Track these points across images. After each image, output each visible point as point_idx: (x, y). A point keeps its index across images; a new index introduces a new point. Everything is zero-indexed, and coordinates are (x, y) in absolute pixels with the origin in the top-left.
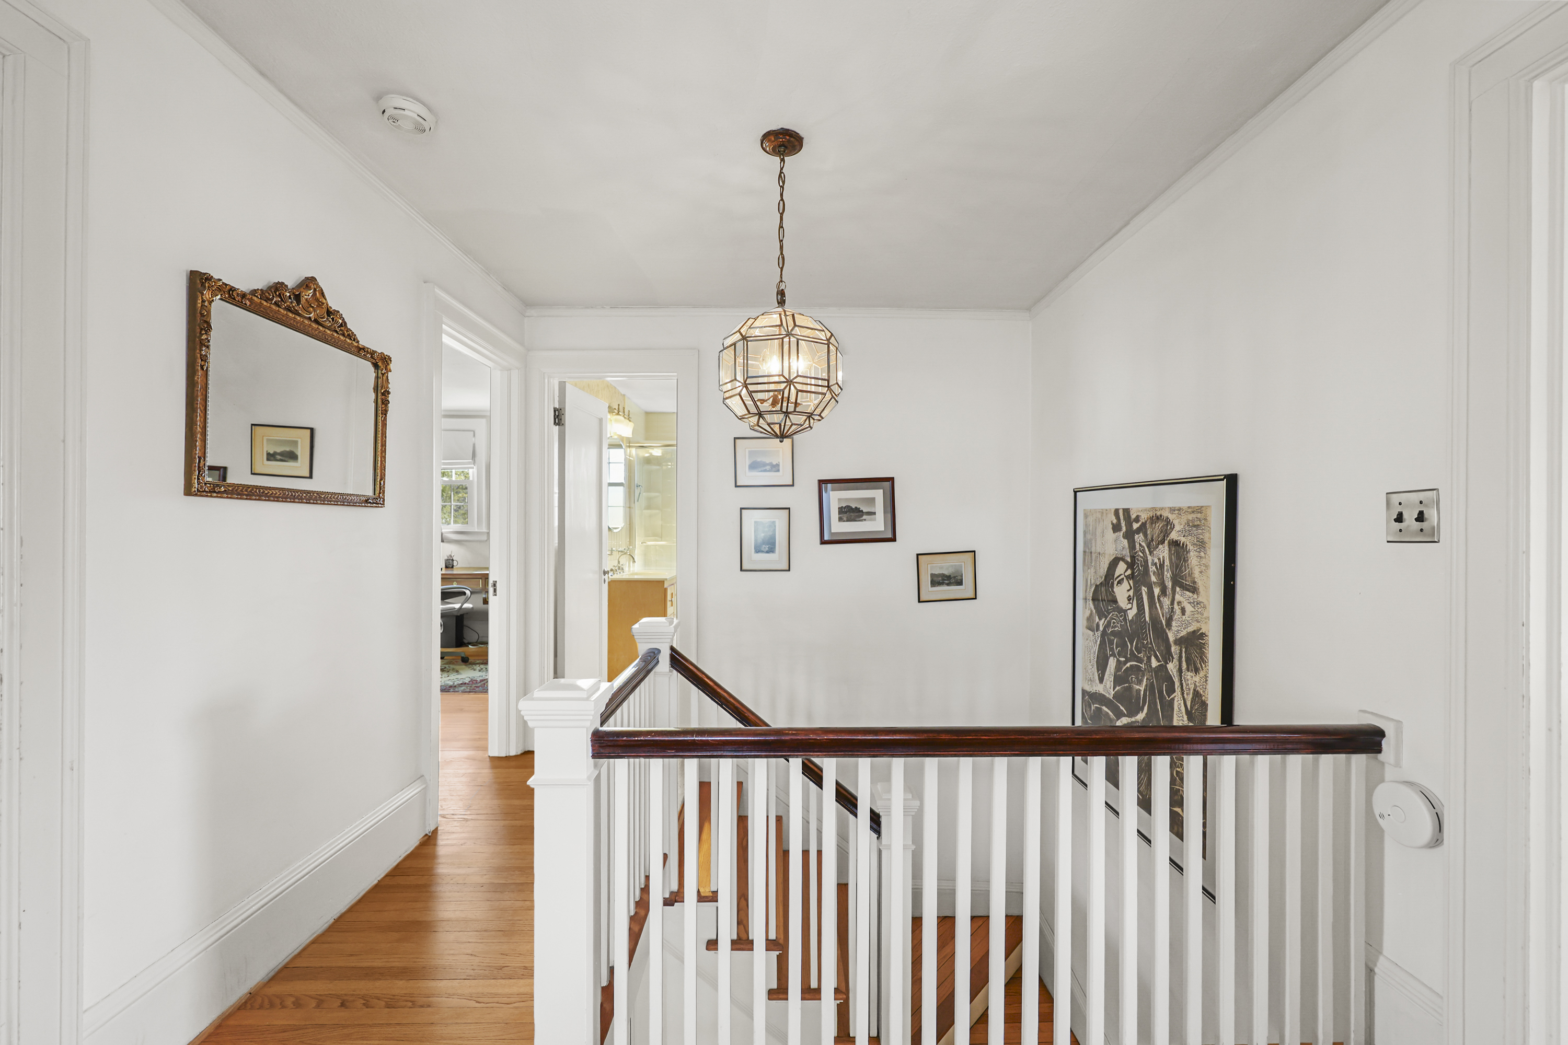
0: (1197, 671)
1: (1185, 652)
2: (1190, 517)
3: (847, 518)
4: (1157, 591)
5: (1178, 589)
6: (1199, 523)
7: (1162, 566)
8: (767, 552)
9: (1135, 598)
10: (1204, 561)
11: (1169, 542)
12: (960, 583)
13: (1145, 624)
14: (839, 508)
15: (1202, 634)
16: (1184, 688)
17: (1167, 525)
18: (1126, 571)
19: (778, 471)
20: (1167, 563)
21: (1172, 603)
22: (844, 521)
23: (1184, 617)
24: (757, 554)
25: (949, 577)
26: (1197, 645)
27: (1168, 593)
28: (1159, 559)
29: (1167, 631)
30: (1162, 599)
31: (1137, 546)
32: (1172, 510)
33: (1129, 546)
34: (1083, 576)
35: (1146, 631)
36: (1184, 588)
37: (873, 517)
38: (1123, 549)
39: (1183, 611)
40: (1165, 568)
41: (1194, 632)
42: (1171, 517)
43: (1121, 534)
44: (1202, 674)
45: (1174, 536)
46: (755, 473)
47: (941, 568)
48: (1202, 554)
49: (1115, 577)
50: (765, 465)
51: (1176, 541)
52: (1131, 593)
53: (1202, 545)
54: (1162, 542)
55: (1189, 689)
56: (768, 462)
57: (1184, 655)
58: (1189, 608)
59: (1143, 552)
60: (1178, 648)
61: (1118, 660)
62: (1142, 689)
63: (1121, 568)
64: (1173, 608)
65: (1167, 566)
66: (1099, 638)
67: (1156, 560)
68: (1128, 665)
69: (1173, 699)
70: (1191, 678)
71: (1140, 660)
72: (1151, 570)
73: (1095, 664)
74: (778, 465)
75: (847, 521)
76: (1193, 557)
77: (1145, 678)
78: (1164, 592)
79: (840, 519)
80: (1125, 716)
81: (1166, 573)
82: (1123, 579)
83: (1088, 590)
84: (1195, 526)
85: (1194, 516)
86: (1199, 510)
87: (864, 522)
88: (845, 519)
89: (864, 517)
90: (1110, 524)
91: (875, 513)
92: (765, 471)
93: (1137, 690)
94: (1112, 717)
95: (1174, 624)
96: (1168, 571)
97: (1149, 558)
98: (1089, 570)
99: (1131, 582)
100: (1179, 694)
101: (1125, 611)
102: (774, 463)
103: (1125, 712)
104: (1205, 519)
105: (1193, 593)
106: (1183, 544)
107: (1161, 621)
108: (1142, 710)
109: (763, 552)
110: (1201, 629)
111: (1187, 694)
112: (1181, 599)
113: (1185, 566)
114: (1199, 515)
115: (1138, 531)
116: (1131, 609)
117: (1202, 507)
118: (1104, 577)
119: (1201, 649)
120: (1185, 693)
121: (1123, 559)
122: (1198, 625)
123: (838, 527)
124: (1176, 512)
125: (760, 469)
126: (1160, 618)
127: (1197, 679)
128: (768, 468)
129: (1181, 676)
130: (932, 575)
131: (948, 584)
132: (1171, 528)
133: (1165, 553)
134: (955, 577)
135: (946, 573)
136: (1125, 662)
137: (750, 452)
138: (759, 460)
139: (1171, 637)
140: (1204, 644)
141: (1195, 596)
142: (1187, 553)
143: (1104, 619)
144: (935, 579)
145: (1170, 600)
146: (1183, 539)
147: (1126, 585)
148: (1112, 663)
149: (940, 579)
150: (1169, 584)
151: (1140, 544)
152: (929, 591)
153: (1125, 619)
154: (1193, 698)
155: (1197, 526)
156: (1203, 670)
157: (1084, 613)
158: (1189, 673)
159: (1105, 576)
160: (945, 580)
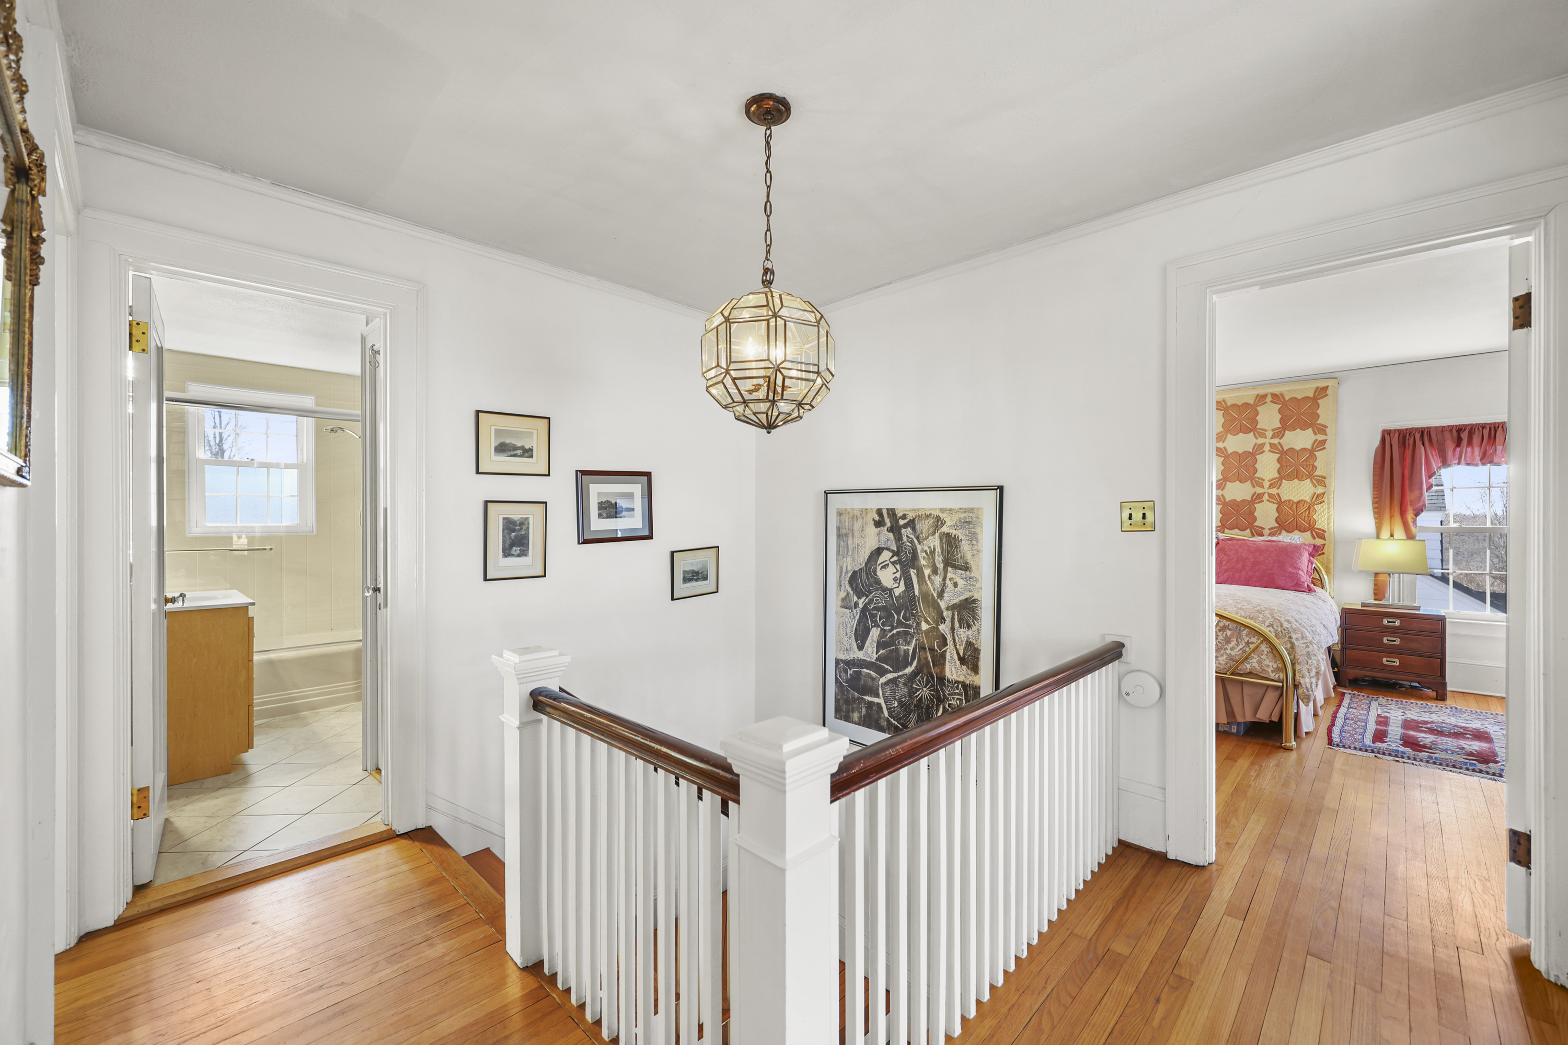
0: (969, 627)
1: (958, 615)
2: (962, 516)
3: (607, 514)
4: (927, 572)
5: (950, 569)
6: (970, 520)
7: (933, 552)
8: (519, 556)
9: (903, 578)
10: (976, 547)
11: (940, 534)
12: (705, 578)
13: (914, 598)
14: (598, 503)
15: (975, 600)
16: (957, 641)
17: (938, 521)
18: (891, 558)
19: (531, 456)
20: (938, 549)
21: (944, 579)
22: (604, 518)
23: (956, 589)
24: (506, 559)
25: (697, 573)
26: (969, 609)
27: (939, 573)
28: (929, 547)
29: (939, 601)
30: (933, 577)
31: (905, 539)
32: (942, 510)
33: (895, 538)
34: (837, 564)
35: (915, 603)
36: (955, 567)
37: (631, 513)
38: (888, 540)
39: (956, 585)
40: (936, 554)
41: (967, 599)
42: (941, 515)
43: (886, 528)
44: (974, 628)
45: (945, 529)
46: (503, 458)
47: (692, 564)
48: (974, 542)
49: (878, 563)
50: (515, 448)
51: (948, 534)
52: (898, 575)
53: (973, 538)
54: (934, 533)
55: (962, 641)
56: (519, 445)
57: (956, 617)
58: (961, 583)
59: (912, 542)
60: (950, 613)
61: (882, 629)
62: (911, 648)
63: (885, 556)
64: (944, 584)
65: (938, 552)
66: (859, 614)
67: (926, 548)
68: (895, 631)
69: (945, 651)
70: (963, 634)
71: (909, 626)
72: (920, 556)
73: (853, 636)
74: (531, 450)
75: (607, 518)
76: (965, 547)
77: (915, 639)
78: (935, 571)
79: (600, 516)
80: (890, 672)
81: (936, 558)
82: (888, 565)
83: (843, 575)
84: (966, 522)
85: (966, 515)
86: (971, 510)
87: (624, 519)
88: (605, 515)
89: (624, 514)
90: (872, 520)
91: (633, 510)
92: (515, 456)
93: (905, 650)
94: (874, 676)
95: (946, 595)
96: (939, 556)
97: (919, 547)
98: (845, 559)
99: (898, 567)
100: (952, 646)
101: (891, 590)
102: (527, 447)
103: (891, 669)
104: (977, 518)
105: (966, 570)
106: (955, 536)
107: (932, 594)
108: (911, 664)
109: (513, 555)
110: (973, 596)
111: (960, 645)
112: (953, 576)
113: (957, 552)
114: (971, 515)
115: (905, 526)
116: (898, 587)
117: (973, 508)
118: (864, 564)
119: (973, 611)
120: (958, 645)
121: (888, 549)
122: (971, 594)
123: (598, 524)
124: (947, 512)
125: (509, 454)
126: (930, 591)
127: (970, 632)
128: (519, 452)
129: (953, 633)
130: (684, 572)
131: (696, 580)
132: (942, 523)
133: (936, 543)
134: (702, 573)
135: (695, 569)
136: (891, 631)
137: (496, 431)
138: (508, 441)
139: (943, 605)
140: (976, 607)
141: (968, 573)
142: (959, 541)
143: (864, 598)
144: (686, 575)
145: (942, 577)
146: (954, 532)
147: (891, 569)
148: (875, 633)
149: (691, 575)
150: (940, 566)
151: (908, 537)
152: (682, 588)
153: (891, 596)
154: (965, 647)
155: (969, 523)
156: (975, 625)
157: (837, 595)
158: (962, 630)
159: (866, 563)
160: (694, 576)
